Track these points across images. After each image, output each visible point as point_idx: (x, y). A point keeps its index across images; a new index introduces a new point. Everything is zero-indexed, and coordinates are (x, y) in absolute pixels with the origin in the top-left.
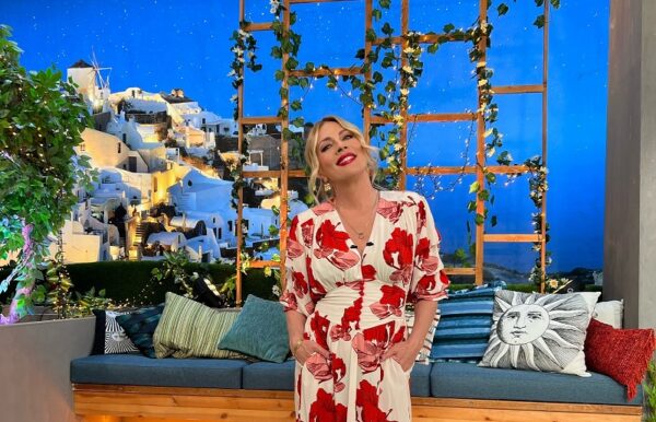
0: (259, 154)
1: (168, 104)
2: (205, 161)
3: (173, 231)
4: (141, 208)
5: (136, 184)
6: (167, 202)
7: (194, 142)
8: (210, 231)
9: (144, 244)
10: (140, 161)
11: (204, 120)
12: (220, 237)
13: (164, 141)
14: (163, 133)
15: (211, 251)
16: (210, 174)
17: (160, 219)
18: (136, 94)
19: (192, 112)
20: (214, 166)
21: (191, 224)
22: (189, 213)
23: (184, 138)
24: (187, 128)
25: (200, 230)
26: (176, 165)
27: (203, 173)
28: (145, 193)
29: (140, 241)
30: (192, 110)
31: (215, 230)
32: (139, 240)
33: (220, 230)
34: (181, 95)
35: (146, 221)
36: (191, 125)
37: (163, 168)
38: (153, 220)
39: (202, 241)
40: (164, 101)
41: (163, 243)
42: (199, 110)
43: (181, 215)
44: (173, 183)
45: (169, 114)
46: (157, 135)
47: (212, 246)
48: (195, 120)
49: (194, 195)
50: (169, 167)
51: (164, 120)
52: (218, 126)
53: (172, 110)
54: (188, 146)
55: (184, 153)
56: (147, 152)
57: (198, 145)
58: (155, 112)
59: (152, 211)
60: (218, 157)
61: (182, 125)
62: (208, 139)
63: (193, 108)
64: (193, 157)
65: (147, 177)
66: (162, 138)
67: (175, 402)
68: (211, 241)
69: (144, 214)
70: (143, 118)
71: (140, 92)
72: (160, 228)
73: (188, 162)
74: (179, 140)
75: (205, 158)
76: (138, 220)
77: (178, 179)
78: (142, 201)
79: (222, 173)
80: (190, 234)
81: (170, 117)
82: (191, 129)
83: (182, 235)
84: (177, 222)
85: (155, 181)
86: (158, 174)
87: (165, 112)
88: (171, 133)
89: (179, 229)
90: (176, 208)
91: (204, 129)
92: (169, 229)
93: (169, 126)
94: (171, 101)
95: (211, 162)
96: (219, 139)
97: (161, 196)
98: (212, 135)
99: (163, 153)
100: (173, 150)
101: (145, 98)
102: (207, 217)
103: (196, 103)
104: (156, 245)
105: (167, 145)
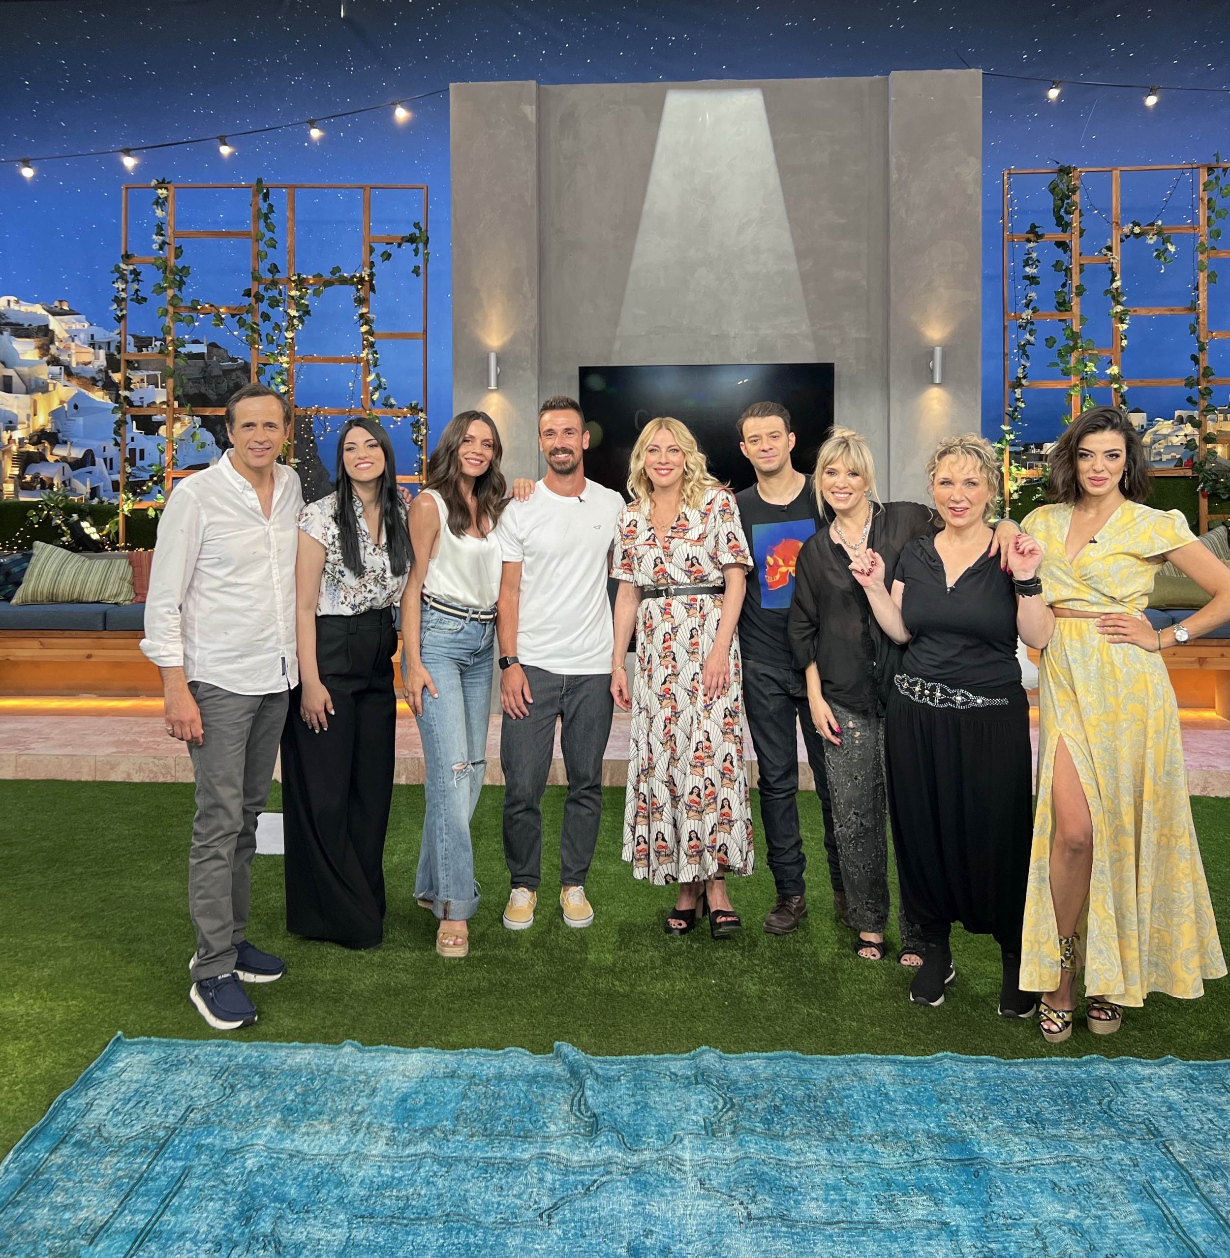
0: (156, 376)
1: (50, 317)
2: (94, 381)
3: (57, 461)
4: (17, 435)
5: (12, 406)
6: (49, 428)
7: (81, 361)
8: (99, 461)
9: (21, 476)
10: (16, 380)
11: (92, 336)
12: (111, 468)
13: (45, 359)
14: (44, 349)
15: (101, 484)
16: (99, 396)
17: (40, 447)
18: (12, 304)
19: (79, 326)
20: (104, 388)
21: (77, 453)
22: (74, 440)
23: (69, 356)
24: (73, 345)
25: (88, 459)
26: (59, 386)
27: (91, 395)
28: (22, 417)
29: (17, 473)
30: (78, 324)
31: (105, 460)
32: (16, 471)
33: (111, 459)
34: (66, 308)
35: (23, 450)
36: (77, 341)
37: (43, 388)
38: (32, 449)
39: (90, 472)
40: (46, 313)
41: (44, 475)
42: (86, 325)
43: (65, 442)
44: (56, 405)
45: (51, 328)
46: (37, 351)
47: (102, 479)
48: (82, 336)
49: (80, 420)
50: (51, 388)
51: (46, 335)
52: (109, 343)
53: (54, 323)
54: (74, 365)
55: (69, 373)
56: (25, 370)
57: (86, 364)
58: (35, 325)
59: (31, 438)
60: (108, 377)
61: (67, 340)
62: (97, 358)
63: (80, 321)
64: (79, 377)
65: (26, 399)
66: (43, 355)
67: (42, 644)
68: (102, 473)
69: (21, 440)
70: (21, 331)
71: (17, 302)
72: (41, 458)
73: (74, 382)
74: (63, 358)
75: (93, 379)
76: (14, 448)
77: (62, 402)
78: (19, 427)
79: (113, 397)
80: (76, 465)
81: (53, 332)
82: (77, 345)
83: (67, 466)
84: (61, 451)
85: (35, 403)
86: (39, 396)
87: (47, 326)
88: (53, 350)
89: (64, 459)
90: (60, 435)
91: (92, 345)
92: (51, 459)
93: (52, 342)
94: (54, 314)
95: (100, 384)
96: (110, 357)
97: (42, 420)
98: (102, 353)
99: (44, 372)
100: (56, 369)
101: (23, 309)
102: (95, 445)
103: (83, 317)
104: (36, 477)
105: (48, 363)
